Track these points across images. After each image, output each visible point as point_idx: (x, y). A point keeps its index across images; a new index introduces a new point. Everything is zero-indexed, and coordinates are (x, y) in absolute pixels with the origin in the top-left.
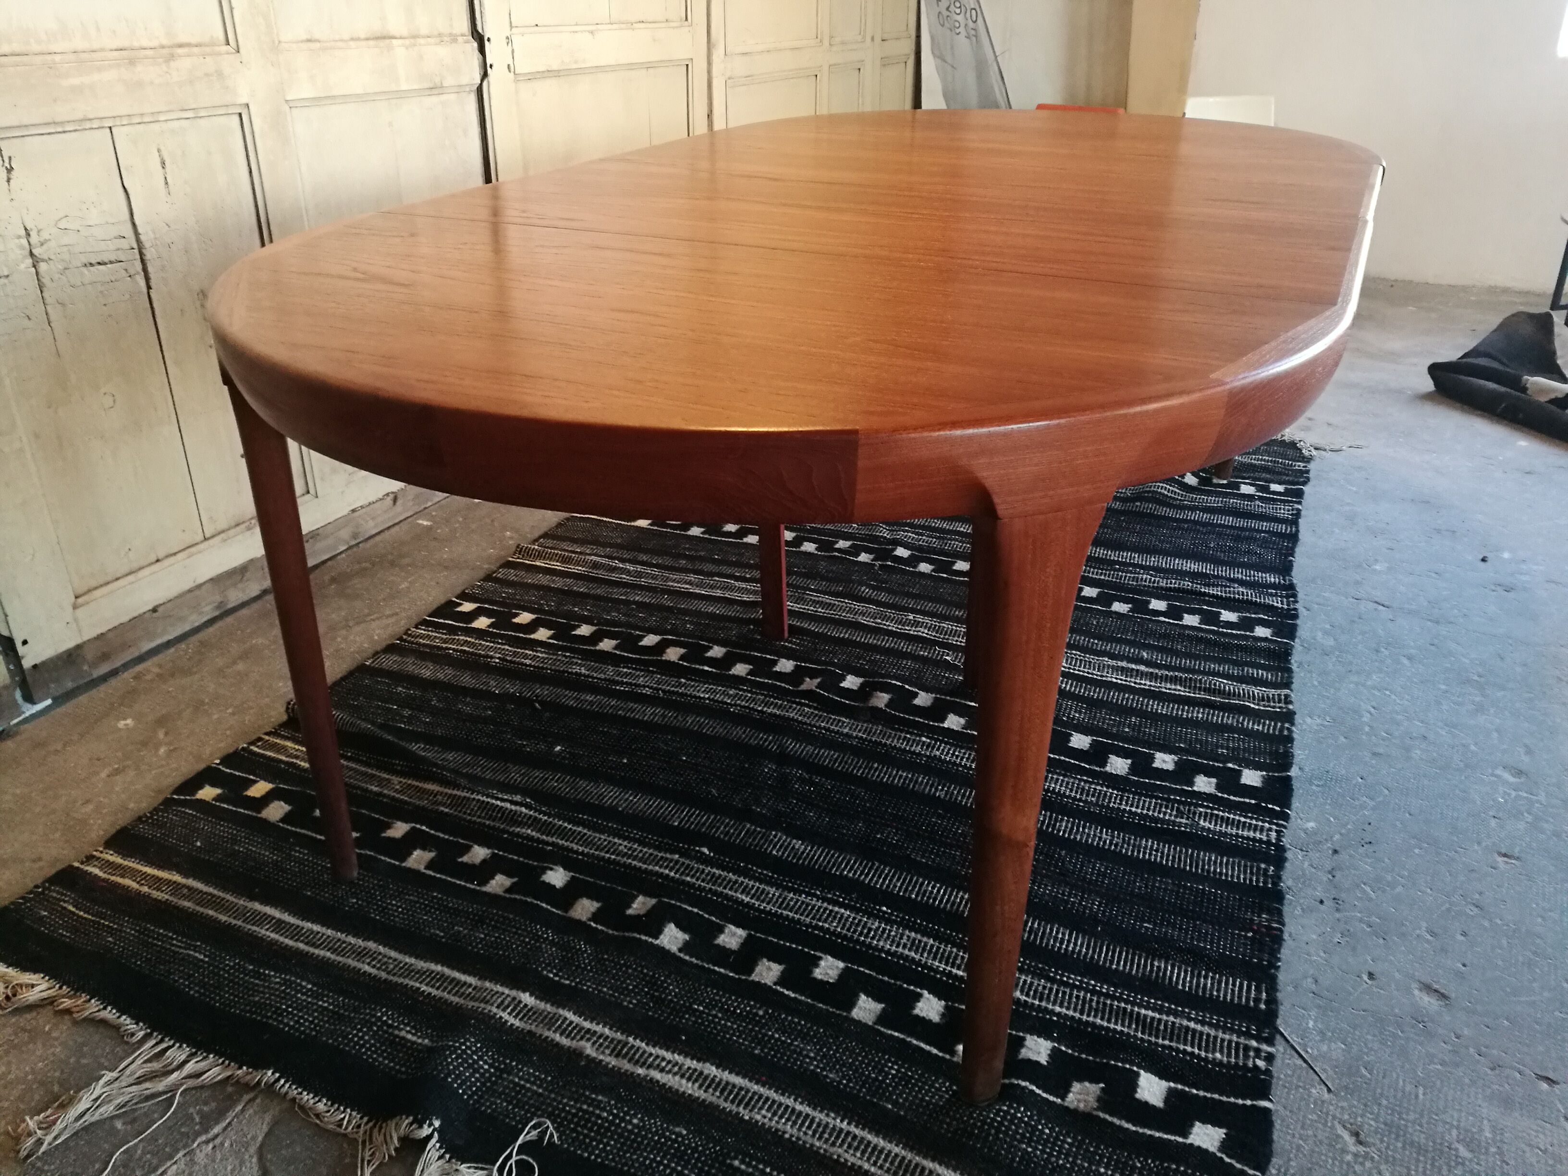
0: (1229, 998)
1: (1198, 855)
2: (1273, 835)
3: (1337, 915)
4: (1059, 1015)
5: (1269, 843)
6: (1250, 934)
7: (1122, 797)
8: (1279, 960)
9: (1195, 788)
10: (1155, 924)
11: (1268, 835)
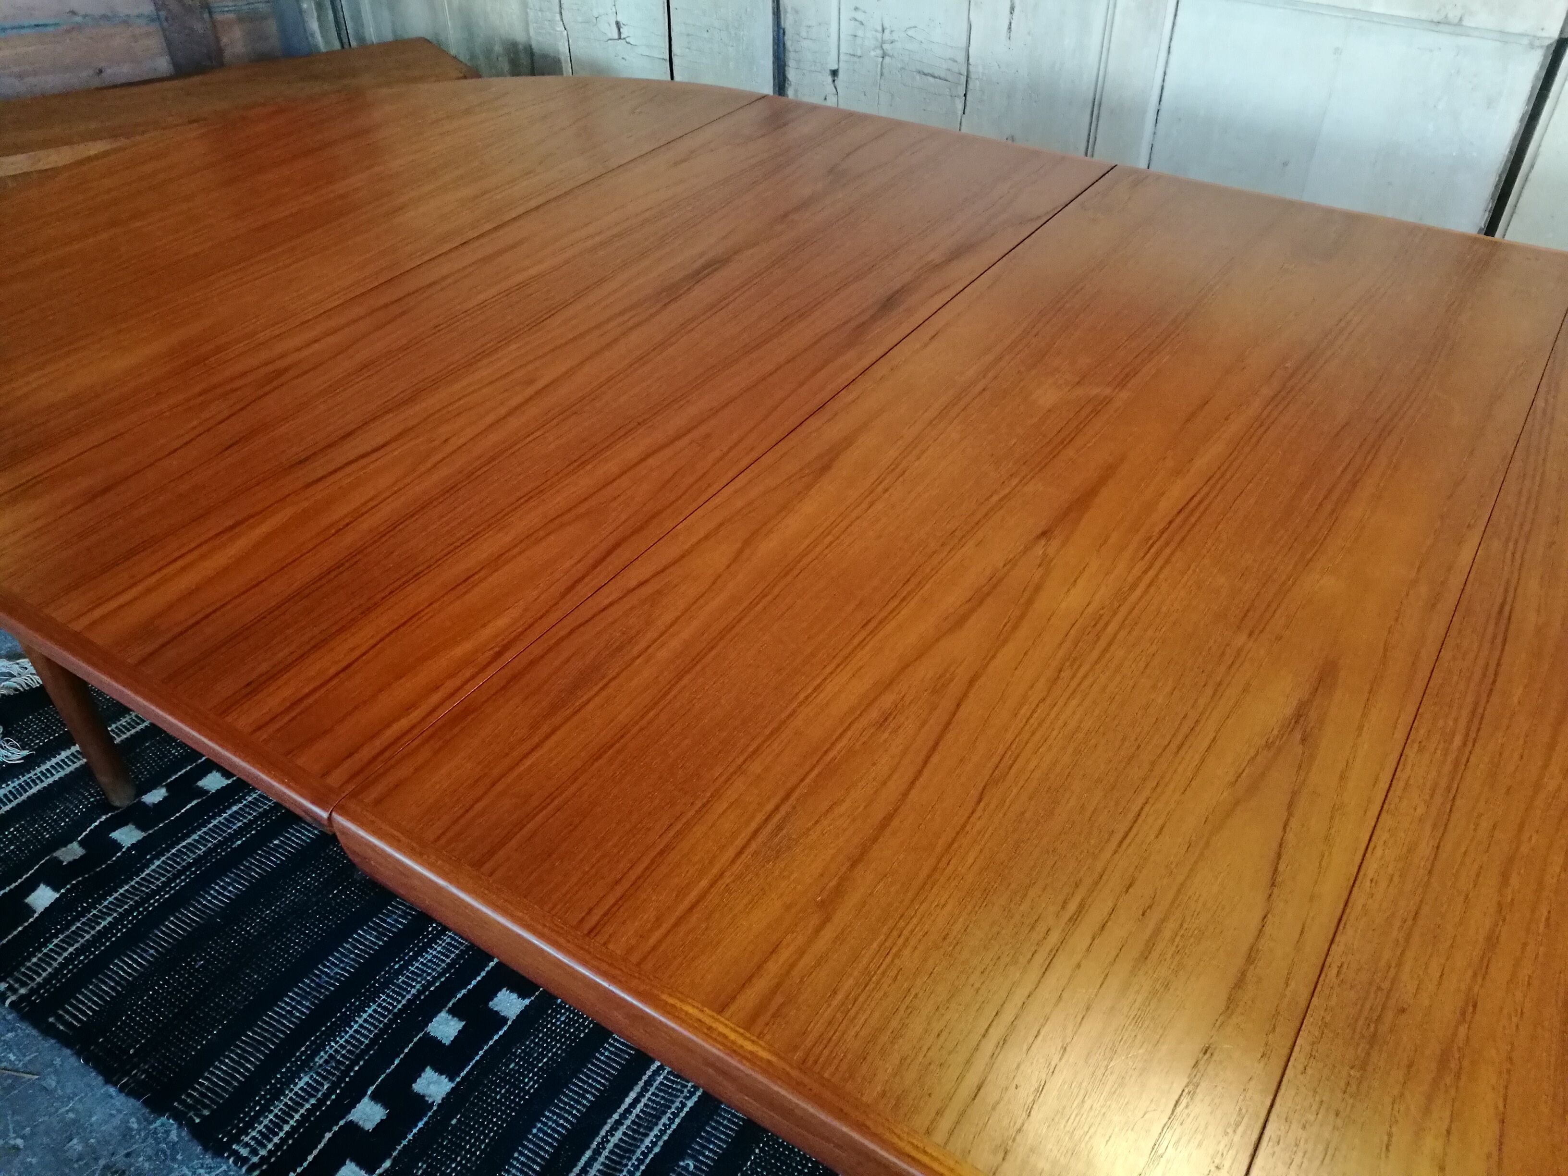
0: (80, 997)
1: (262, 1053)
2: (244, 1152)
3: (102, 1162)
4: (151, 861)
5: (237, 1139)
6: (132, 1051)
7: (390, 1011)
8: (87, 1062)
9: (366, 1100)
10: (197, 970)
11: (247, 1145)
